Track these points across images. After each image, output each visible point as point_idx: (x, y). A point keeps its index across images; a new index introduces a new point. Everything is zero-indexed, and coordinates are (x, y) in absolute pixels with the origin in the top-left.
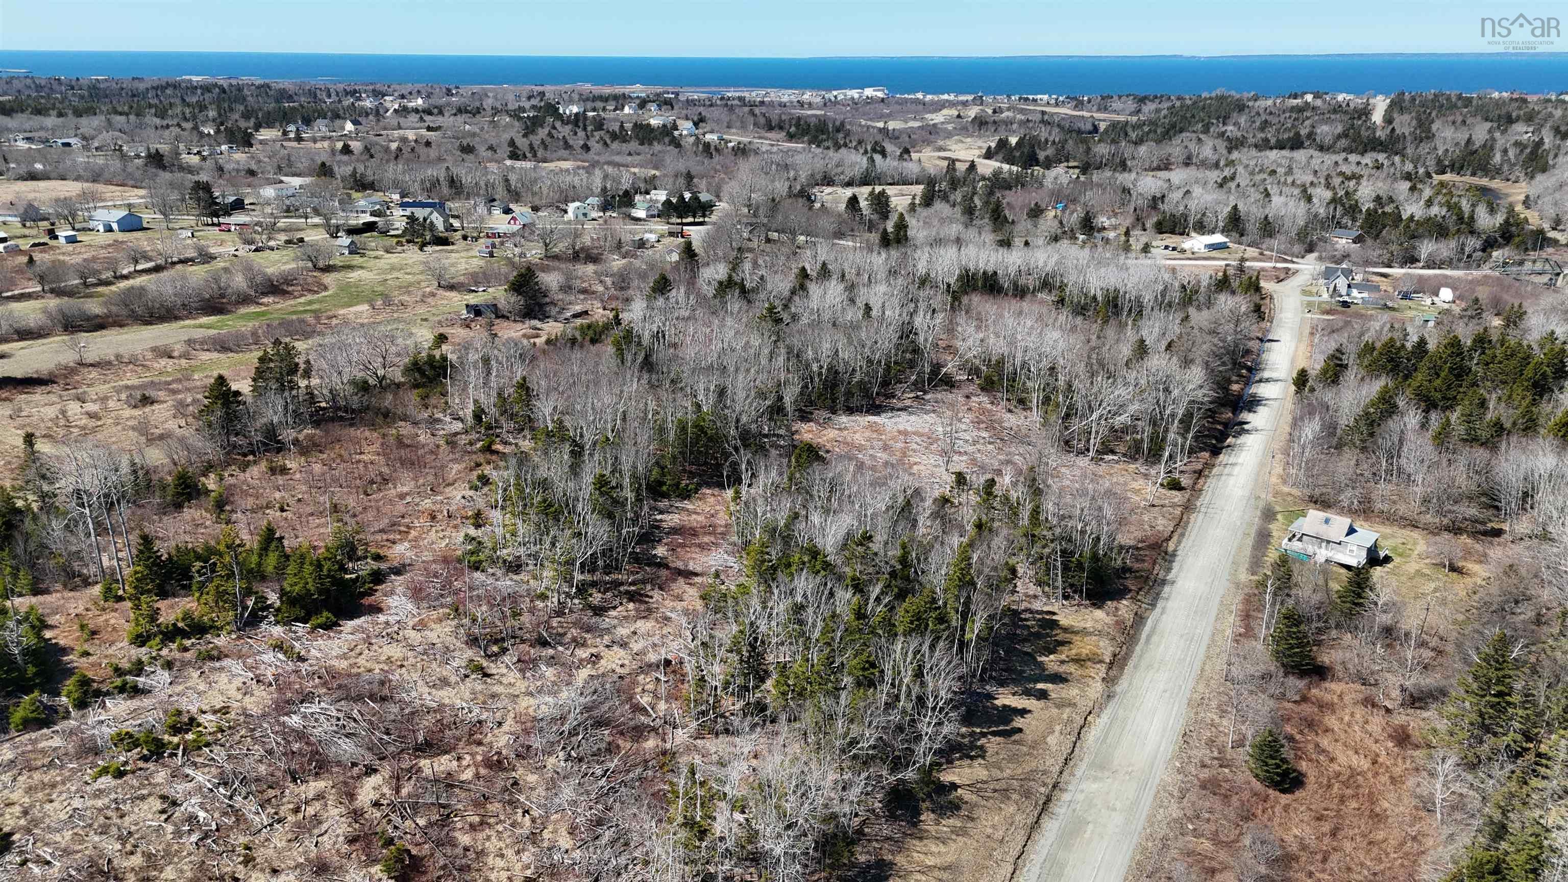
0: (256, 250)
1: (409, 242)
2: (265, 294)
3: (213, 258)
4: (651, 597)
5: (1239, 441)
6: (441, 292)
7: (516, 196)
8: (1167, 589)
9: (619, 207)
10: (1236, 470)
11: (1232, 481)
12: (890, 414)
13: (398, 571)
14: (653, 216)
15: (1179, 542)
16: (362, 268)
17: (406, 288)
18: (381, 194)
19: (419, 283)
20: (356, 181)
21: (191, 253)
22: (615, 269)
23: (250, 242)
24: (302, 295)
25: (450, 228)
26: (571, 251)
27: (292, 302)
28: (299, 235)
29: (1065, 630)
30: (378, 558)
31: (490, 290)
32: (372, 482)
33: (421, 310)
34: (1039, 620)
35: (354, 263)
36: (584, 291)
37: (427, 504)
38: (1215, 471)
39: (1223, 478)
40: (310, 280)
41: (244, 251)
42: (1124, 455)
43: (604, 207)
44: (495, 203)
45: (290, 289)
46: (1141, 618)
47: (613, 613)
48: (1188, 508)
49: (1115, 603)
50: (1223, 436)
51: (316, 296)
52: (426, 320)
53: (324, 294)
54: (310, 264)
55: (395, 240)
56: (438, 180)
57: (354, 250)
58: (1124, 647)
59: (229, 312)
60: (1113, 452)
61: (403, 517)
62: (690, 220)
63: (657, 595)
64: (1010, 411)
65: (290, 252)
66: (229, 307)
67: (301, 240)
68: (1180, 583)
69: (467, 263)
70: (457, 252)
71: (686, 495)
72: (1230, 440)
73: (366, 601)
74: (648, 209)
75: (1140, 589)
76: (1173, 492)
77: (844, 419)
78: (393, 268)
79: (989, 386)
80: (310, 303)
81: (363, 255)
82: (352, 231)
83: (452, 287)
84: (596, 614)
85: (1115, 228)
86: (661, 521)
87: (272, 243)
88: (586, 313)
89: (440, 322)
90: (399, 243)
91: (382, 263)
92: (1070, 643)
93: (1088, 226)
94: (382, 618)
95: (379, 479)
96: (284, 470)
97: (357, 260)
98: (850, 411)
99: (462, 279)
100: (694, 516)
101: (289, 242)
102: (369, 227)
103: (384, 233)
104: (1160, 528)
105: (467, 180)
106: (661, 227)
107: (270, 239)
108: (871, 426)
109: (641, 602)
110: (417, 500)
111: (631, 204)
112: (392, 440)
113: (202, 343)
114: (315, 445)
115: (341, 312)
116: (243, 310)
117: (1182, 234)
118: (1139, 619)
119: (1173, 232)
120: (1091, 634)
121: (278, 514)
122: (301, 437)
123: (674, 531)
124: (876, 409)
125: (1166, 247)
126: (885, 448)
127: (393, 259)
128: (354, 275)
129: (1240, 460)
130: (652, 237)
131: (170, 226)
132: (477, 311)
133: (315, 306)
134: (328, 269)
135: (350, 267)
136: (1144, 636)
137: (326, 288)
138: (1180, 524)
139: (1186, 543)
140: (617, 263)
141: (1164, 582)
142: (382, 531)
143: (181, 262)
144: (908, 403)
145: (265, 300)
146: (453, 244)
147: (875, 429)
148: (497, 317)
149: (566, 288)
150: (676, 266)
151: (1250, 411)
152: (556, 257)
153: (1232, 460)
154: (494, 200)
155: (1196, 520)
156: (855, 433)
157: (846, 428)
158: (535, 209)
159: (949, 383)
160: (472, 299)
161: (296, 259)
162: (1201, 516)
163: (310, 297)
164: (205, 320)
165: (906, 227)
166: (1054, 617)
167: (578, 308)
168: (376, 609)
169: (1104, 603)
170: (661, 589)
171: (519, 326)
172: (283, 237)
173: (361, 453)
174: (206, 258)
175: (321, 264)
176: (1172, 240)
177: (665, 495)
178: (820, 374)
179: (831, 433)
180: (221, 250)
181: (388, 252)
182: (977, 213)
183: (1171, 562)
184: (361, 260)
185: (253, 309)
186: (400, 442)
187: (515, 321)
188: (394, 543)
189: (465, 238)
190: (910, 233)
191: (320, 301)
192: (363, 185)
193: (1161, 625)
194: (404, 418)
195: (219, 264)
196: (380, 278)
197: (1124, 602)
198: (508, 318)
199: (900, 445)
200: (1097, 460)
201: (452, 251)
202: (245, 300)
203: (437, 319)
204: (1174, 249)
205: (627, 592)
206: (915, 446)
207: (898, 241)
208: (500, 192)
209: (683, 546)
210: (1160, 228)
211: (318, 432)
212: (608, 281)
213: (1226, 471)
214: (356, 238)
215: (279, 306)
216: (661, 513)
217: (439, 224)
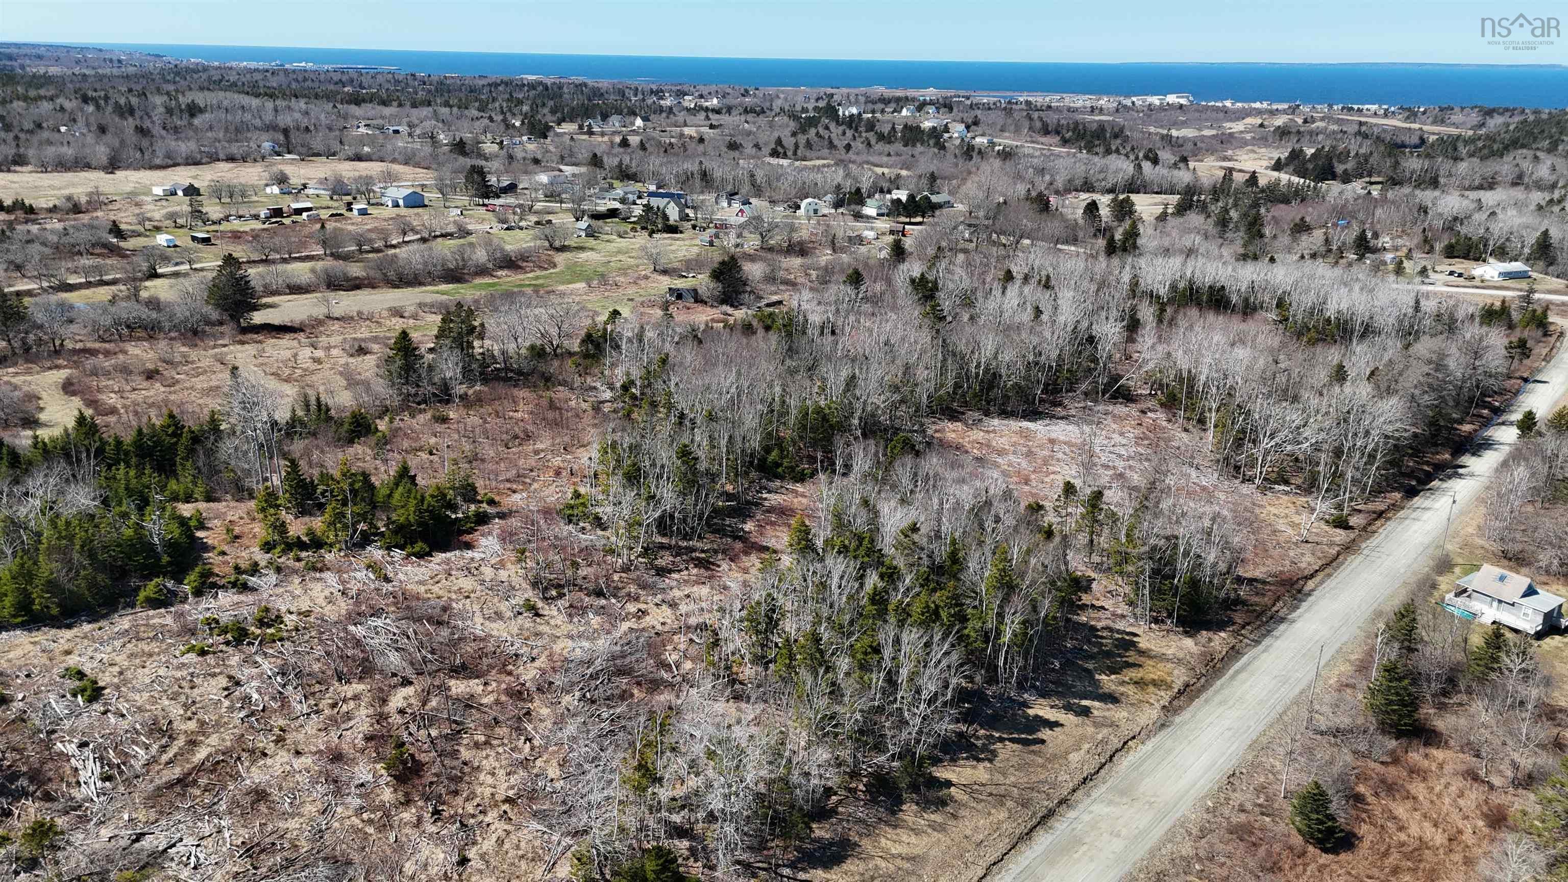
0: (507, 229)
1: (643, 228)
2: (501, 268)
3: (469, 233)
4: (719, 566)
5: (1445, 485)
6: (656, 276)
7: (758, 191)
8: (1282, 627)
9: (849, 204)
10: (1427, 515)
11: (1416, 526)
12: (1047, 421)
13: (502, 516)
14: (882, 215)
15: (1322, 582)
16: (592, 249)
17: (623, 271)
18: (641, 184)
19: (638, 266)
20: (621, 171)
21: (451, 229)
22: (823, 264)
23: (503, 221)
24: (532, 271)
25: (685, 218)
26: (786, 245)
27: (522, 277)
28: (550, 217)
29: (1142, 653)
30: (491, 502)
31: (699, 276)
32: (516, 437)
33: (631, 291)
34: (1117, 639)
35: (587, 245)
36: (786, 282)
37: (557, 461)
38: (1401, 514)
39: (1407, 522)
40: (544, 257)
41: (497, 229)
42: (1298, 487)
43: (837, 205)
44: (736, 197)
45: (525, 264)
46: (1238, 652)
48: (1349, 548)
49: (1211, 634)
50: (1428, 478)
51: (544, 272)
52: (632, 300)
53: (552, 271)
54: (547, 244)
55: (631, 226)
56: (692, 174)
57: (591, 233)
58: (1203, 680)
59: (466, 281)
60: (1287, 482)
61: (532, 471)
62: (919, 219)
63: (724, 566)
64: (1186, 430)
65: (537, 231)
66: (467, 277)
67: (549, 222)
68: (1298, 625)
69: (687, 250)
70: (683, 240)
71: (801, 478)
72: (1435, 483)
73: (464, 538)
74: (879, 208)
75: (1248, 624)
76: (1338, 531)
77: (996, 422)
78: (619, 252)
79: (1170, 403)
80: (537, 278)
81: (596, 238)
82: (597, 216)
83: (665, 272)
84: (658, 574)
85: (1396, 249)
86: (766, 499)
87: (523, 224)
88: (780, 303)
89: (642, 304)
90: (634, 230)
91: (611, 247)
92: (1140, 666)
93: (1364, 246)
94: (469, 554)
95: (522, 435)
96: (444, 420)
97: (591, 242)
98: (1005, 414)
99: (676, 265)
100: (800, 499)
101: (538, 223)
102: (613, 213)
103: (625, 219)
104: (1303, 565)
105: (718, 174)
106: (884, 225)
107: (521, 219)
108: (1022, 433)
109: (707, 569)
110: (549, 457)
111: (862, 203)
112: (544, 402)
113: (432, 306)
114: (480, 400)
115: (562, 288)
116: (478, 281)
117: (1477, 259)
118: (1234, 653)
119: (1466, 257)
120: (1168, 660)
121: (428, 456)
122: (470, 392)
124: (1033, 414)
125: (1452, 273)
126: (1030, 454)
127: (623, 243)
128: (583, 256)
129: (1437, 505)
130: (870, 234)
131: (447, 204)
132: (679, 295)
133: (540, 281)
134: (563, 249)
135: (581, 248)
136: (1231, 672)
137: (555, 266)
138: (1331, 564)
139: (1330, 583)
140: (825, 257)
141: (1282, 620)
142: (508, 481)
143: (442, 236)
144: (1073, 412)
145: (499, 273)
146: (681, 232)
147: (1026, 435)
148: (696, 301)
149: (771, 279)
150: (882, 262)
151: (1474, 454)
152: (771, 249)
153: (1427, 503)
154: (736, 194)
155: (1353, 562)
156: (1001, 437)
157: (994, 431)
158: (773, 202)
159: (1125, 396)
160: (679, 284)
161: (536, 238)
162: (1360, 558)
163: (539, 273)
164: (443, 287)
165: (1138, 235)
166: (1135, 639)
167: (775, 298)
168: (469, 546)
169: (1198, 631)
171: (714, 310)
172: (534, 218)
173: (516, 411)
174: (464, 233)
175: (557, 244)
176: (1460, 265)
177: (778, 476)
178: (977, 374)
179: (977, 435)
180: (479, 227)
181: (621, 237)
182: (1231, 226)
183: (1301, 601)
184: (594, 242)
185: (487, 280)
186: (552, 405)
187: (712, 306)
188: (514, 492)
189: (694, 227)
191: (545, 277)
192: (626, 175)
193: (1256, 663)
194: (564, 383)
195: (471, 239)
196: (605, 259)
197: (1223, 634)
198: (706, 303)
199: (1046, 453)
200: (1263, 490)
201: (678, 239)
202: (482, 271)
203: (641, 299)
204: (1460, 275)
205: (698, 559)
206: (1060, 455)
208: (745, 189)
209: (773, 524)
210: (1451, 253)
211: (486, 389)
212: (814, 274)
213: (1414, 515)
214: (595, 223)
215: (509, 279)
216: (769, 492)
217: (673, 213)
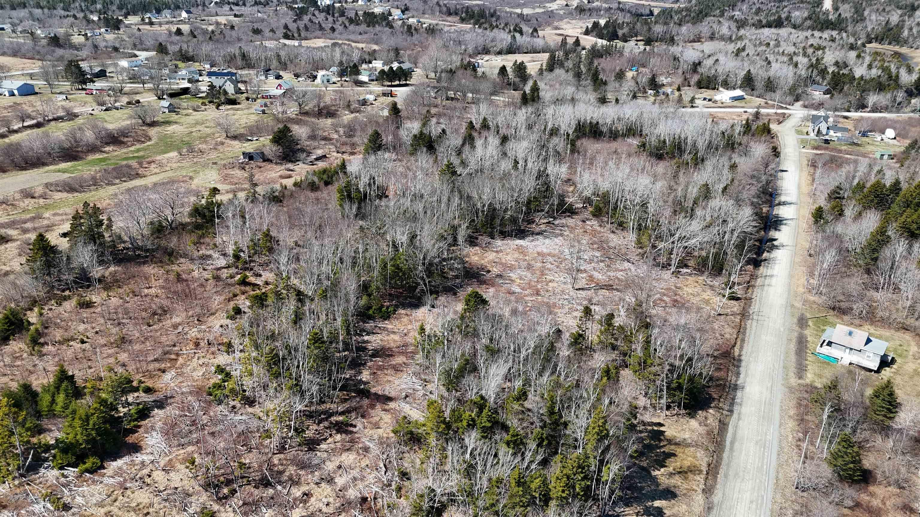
0: (106, 110)
1: (210, 102)
2: (108, 144)
3: (76, 116)
4: (355, 426)
5: (772, 256)
6: (228, 141)
7: (284, 66)
8: (739, 394)
9: (350, 75)
10: (774, 281)
11: (771, 290)
12: (531, 238)
13: (161, 404)
14: (373, 80)
15: (742, 348)
16: (176, 123)
17: (204, 139)
18: (198, 64)
19: (214, 134)
20: (182, 55)
21: (61, 113)
22: (346, 122)
23: (102, 104)
24: (133, 145)
25: (239, 91)
26: (317, 109)
27: (125, 150)
28: (137, 97)
29: (670, 442)
30: (148, 390)
31: (261, 139)
32: (155, 314)
33: (213, 155)
34: (650, 432)
35: (171, 119)
36: (325, 139)
37: (193, 333)
38: (759, 281)
39: (766, 288)
40: (140, 133)
41: (98, 111)
42: (695, 269)
43: (342, 74)
44: (271, 72)
45: (126, 139)
46: (724, 424)
47: (323, 446)
48: (744, 315)
49: (704, 413)
50: (759, 252)
51: (143, 145)
52: (215, 163)
53: (149, 143)
54: (140, 121)
55: (201, 101)
56: (234, 55)
57: (172, 109)
58: (715, 457)
59: (81, 159)
60: (686, 266)
61: (174, 346)
62: (397, 83)
63: (359, 423)
64: (613, 232)
65: (129, 111)
66: (81, 155)
67: (138, 102)
68: (747, 389)
69: (247, 118)
70: (242, 110)
71: (387, 317)
72: (765, 255)
73: (131, 439)
74: (370, 76)
75: (720, 397)
76: (732, 302)
77: (499, 243)
78: (197, 123)
79: (598, 213)
80: (138, 150)
81: (178, 113)
82: (173, 95)
83: (235, 138)
85: (670, 85)
86: (367, 342)
87: (117, 104)
88: (325, 156)
89: (224, 165)
90: (204, 104)
91: (190, 120)
92: (674, 455)
93: (654, 84)
95: (159, 312)
96: (89, 305)
97: (174, 117)
98: (504, 235)
99: (242, 131)
100: (392, 336)
101: (129, 103)
102: (185, 91)
103: (195, 96)
104: (727, 336)
105: (253, 55)
106: (377, 88)
107: (116, 101)
108: (519, 248)
109: (347, 432)
110: (186, 329)
111: (358, 73)
112: (172, 277)
113: (57, 185)
114: (117, 281)
115: (158, 158)
116: (91, 157)
117: (714, 89)
118: (723, 425)
119: (708, 88)
120: (688, 445)
121: (80, 345)
122: (107, 274)
123: (376, 353)
124: (521, 234)
125: (705, 99)
126: (529, 267)
127: (198, 116)
128: (171, 129)
130: (371, 97)
131: (54, 91)
132: (250, 157)
133: (141, 154)
134: (153, 124)
135: (168, 123)
136: (728, 443)
137: (150, 139)
138: (741, 330)
139: (747, 349)
140: (347, 117)
141: (736, 387)
142: (156, 360)
143: (55, 119)
144: (543, 227)
145: (107, 149)
146: (239, 104)
147: (520, 250)
148: (264, 161)
149: (313, 137)
150: (387, 119)
151: (776, 229)
152: (306, 113)
153: (769, 272)
154: (270, 70)
155: (751, 326)
156: (507, 254)
157: (501, 251)
158: (297, 76)
159: (571, 211)
160: (249, 147)
161: (131, 117)
162: (754, 324)
163: (138, 146)
164: (63, 165)
165: (538, 89)
166: (662, 429)
167: (320, 152)
169: (696, 412)
170: (363, 416)
171: (278, 168)
172: (125, 100)
173: (150, 287)
174: (72, 116)
175: (148, 120)
177: (371, 318)
178: (483, 211)
179: (491, 256)
180: (83, 109)
181: (195, 110)
182: (583, 77)
183: (738, 367)
184: (176, 117)
185: (98, 156)
186: (179, 278)
187: (276, 163)
188: (164, 372)
189: (248, 99)
190: (542, 94)
191: (144, 149)
192: (186, 58)
193: (740, 433)
194: (185, 256)
195: (79, 121)
196: (187, 131)
197: (711, 411)
198: (271, 161)
199: (539, 265)
200: (676, 273)
201: (237, 110)
202: (93, 149)
203: (223, 162)
204: (710, 100)
205: (337, 423)
206: (549, 266)
207: (533, 100)
208: (275, 63)
209: (381, 368)
210: (700, 85)
211: (120, 269)
212: (341, 130)
213: (767, 282)
214: (175, 101)
215: (116, 153)
216: (368, 334)
217: (230, 88)
